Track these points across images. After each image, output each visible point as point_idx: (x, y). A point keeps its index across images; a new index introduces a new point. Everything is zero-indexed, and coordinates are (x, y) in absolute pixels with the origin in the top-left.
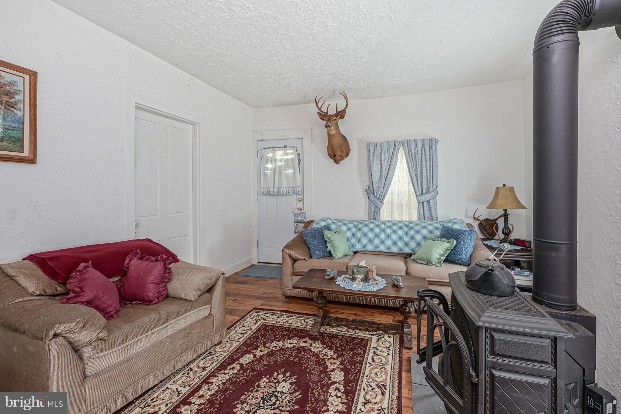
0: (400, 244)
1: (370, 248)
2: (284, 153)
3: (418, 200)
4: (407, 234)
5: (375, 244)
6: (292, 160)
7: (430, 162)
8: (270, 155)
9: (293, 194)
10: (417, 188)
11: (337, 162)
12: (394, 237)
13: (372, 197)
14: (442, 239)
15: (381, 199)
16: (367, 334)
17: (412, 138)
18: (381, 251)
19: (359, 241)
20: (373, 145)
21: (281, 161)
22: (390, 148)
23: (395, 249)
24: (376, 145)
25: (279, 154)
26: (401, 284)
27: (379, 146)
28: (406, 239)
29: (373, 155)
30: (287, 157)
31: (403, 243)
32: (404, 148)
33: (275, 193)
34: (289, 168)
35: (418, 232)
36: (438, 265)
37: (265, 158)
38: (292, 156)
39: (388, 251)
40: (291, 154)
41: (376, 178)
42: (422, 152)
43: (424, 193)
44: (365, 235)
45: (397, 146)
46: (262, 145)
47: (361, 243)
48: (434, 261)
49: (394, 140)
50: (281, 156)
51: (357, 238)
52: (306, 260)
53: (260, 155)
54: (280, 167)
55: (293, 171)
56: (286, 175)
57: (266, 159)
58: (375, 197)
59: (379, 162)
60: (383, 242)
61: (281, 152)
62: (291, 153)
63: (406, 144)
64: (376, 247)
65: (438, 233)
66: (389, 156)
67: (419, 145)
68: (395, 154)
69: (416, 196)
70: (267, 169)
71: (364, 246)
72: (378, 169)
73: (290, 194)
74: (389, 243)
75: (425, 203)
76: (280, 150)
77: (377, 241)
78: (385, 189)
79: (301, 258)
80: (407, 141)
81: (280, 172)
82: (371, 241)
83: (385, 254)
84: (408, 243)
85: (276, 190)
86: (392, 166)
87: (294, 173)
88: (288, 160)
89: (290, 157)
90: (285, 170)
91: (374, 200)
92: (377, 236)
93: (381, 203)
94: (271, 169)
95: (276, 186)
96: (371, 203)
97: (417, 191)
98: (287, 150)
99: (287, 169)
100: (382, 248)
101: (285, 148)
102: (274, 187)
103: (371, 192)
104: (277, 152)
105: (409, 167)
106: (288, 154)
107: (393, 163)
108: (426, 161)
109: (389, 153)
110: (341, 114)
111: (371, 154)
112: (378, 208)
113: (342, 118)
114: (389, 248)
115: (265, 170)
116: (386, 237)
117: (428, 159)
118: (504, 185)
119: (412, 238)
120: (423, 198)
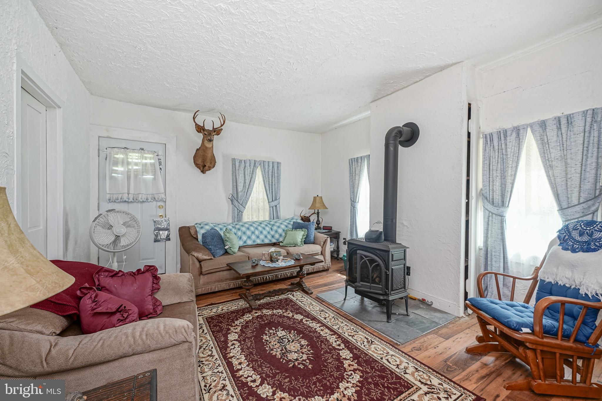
0: (269, 237)
1: (249, 242)
2: (140, 156)
3: (269, 205)
4: (271, 229)
5: (253, 239)
6: (153, 165)
7: (277, 179)
8: (120, 156)
9: (152, 200)
10: (269, 196)
11: (203, 172)
12: (265, 232)
13: (236, 203)
14: (297, 230)
15: (244, 205)
16: (283, 296)
17: (267, 160)
18: (258, 244)
19: (240, 238)
20: (239, 161)
21: (136, 164)
22: (251, 165)
23: (267, 241)
24: (240, 161)
25: (134, 157)
26: (302, 257)
27: (243, 162)
28: (272, 233)
29: (238, 170)
30: (144, 161)
31: (271, 236)
32: (261, 167)
33: (131, 200)
34: (147, 173)
35: (279, 227)
36: (301, 245)
37: (112, 159)
38: (152, 161)
39: (262, 243)
40: (150, 159)
41: (240, 188)
42: (272, 171)
43: (274, 200)
44: (244, 233)
45: (256, 164)
46: (105, 143)
47: (242, 240)
48: (299, 243)
49: (254, 159)
50: (137, 159)
51: (238, 237)
52: (212, 259)
53: (103, 155)
54: (136, 171)
55: (153, 177)
56: (145, 180)
57: (114, 161)
58: (239, 203)
59: (243, 175)
60: (258, 237)
61: (137, 155)
62: (150, 157)
63: (263, 163)
64: (254, 241)
65: (290, 226)
66: (250, 171)
67: (271, 165)
68: (255, 170)
69: (269, 202)
70: (116, 172)
71: (245, 242)
72: (242, 180)
73: (149, 201)
74: (262, 237)
75: (274, 207)
76: (134, 152)
77: (253, 237)
78: (247, 197)
79: (208, 258)
80: (263, 161)
81: (136, 176)
82: (249, 237)
83: (261, 245)
84: (274, 235)
85: (131, 196)
86: (253, 179)
87: (154, 179)
88: (146, 164)
89: (148, 161)
90: (143, 175)
91: (238, 206)
92: (253, 233)
93: (244, 208)
94: (122, 173)
95: (132, 191)
96: (235, 208)
97: (269, 199)
98: (145, 153)
99: (145, 174)
100: (259, 242)
101: (142, 151)
102: (128, 194)
103: (235, 199)
104: (130, 154)
105: (264, 181)
106: (146, 158)
107: (254, 177)
108: (275, 177)
109: (250, 168)
110: (217, 131)
111: (237, 168)
112: (242, 212)
113: (218, 135)
114: (263, 241)
115: (112, 173)
116: (259, 233)
117: (276, 176)
118: (318, 196)
119: (276, 231)
120: (273, 204)
